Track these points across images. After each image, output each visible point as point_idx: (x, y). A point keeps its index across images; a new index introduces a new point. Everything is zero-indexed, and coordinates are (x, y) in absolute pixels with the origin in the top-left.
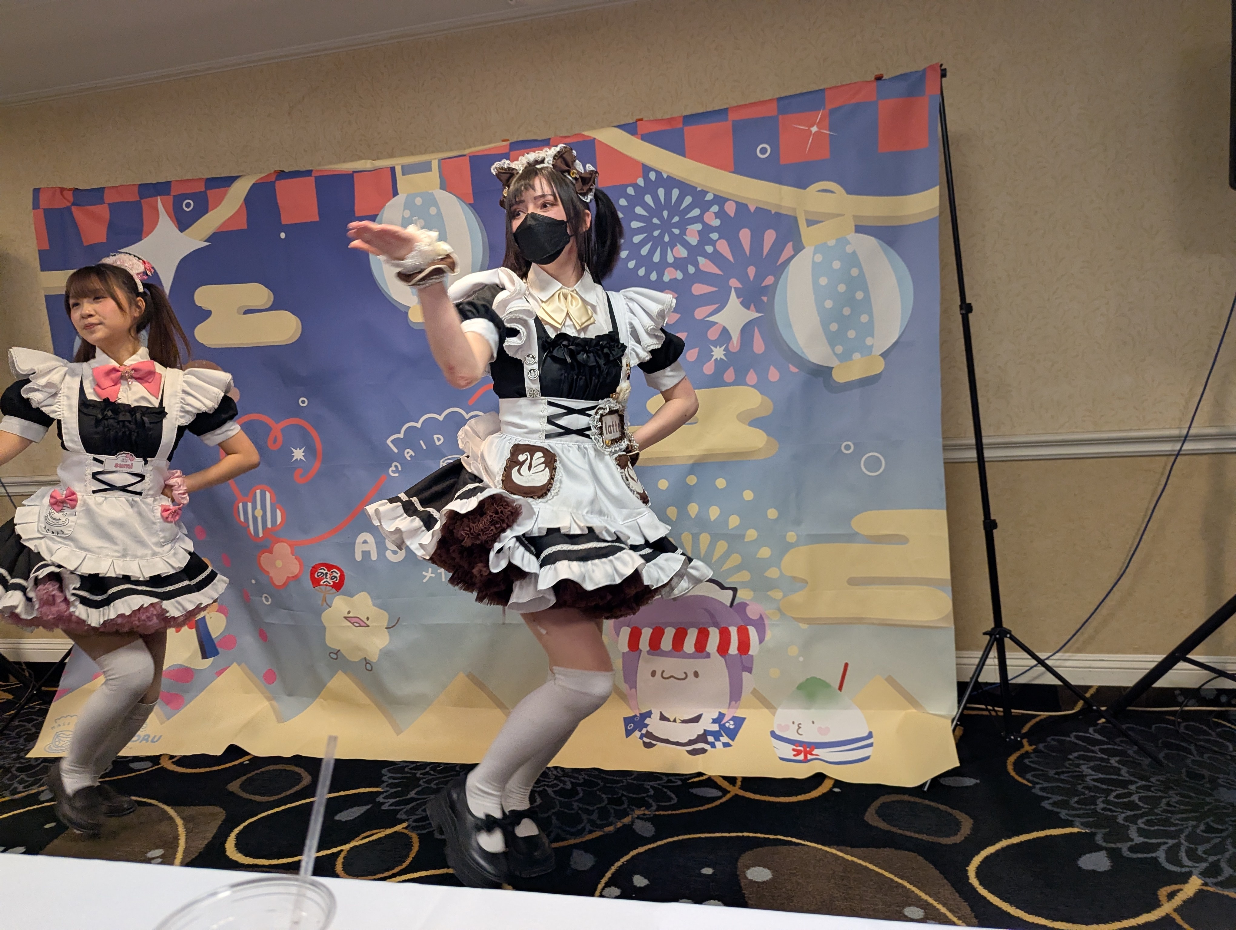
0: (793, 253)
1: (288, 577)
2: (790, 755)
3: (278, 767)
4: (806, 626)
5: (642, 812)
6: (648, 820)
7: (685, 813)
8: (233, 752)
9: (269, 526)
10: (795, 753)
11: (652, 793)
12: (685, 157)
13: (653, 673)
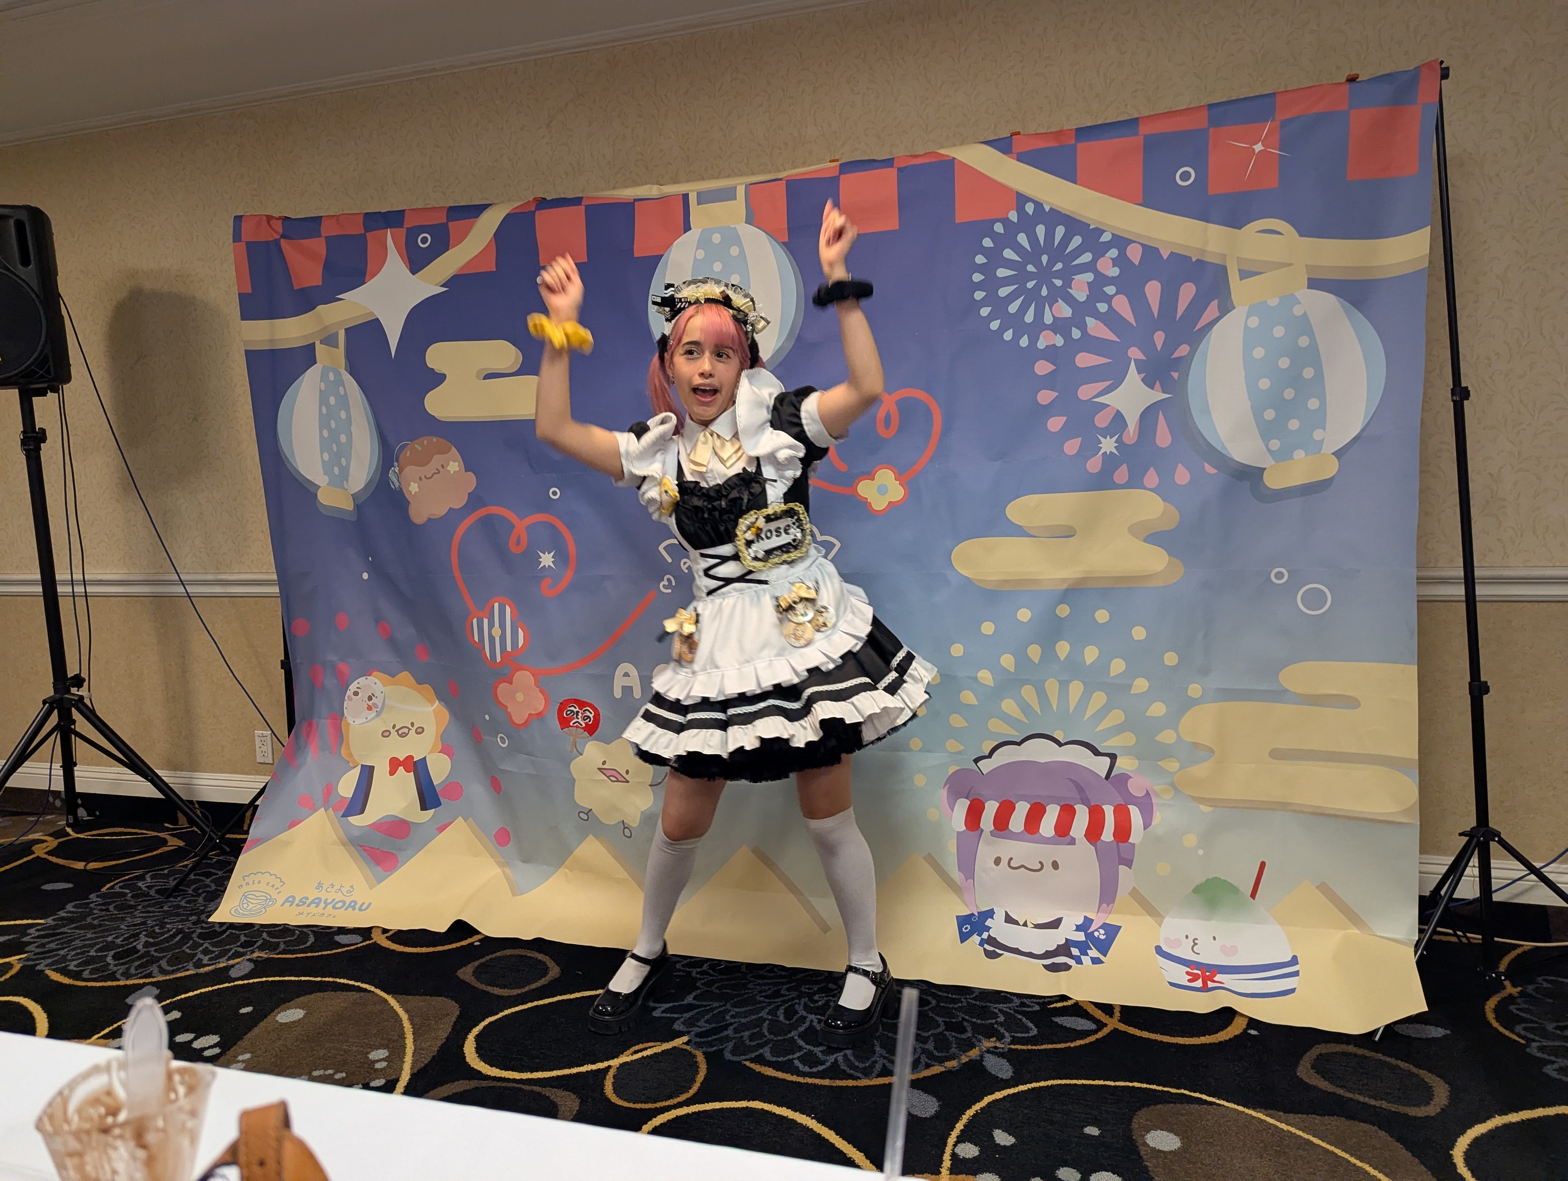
0: (1218, 314)
1: (530, 715)
2: (1184, 980)
3: (517, 952)
4: (1211, 809)
5: (993, 1045)
6: (1002, 1055)
7: (1050, 1049)
8: (461, 929)
9: (509, 649)
10: (1190, 977)
11: (1002, 1019)
12: (1076, 184)
13: (997, 861)
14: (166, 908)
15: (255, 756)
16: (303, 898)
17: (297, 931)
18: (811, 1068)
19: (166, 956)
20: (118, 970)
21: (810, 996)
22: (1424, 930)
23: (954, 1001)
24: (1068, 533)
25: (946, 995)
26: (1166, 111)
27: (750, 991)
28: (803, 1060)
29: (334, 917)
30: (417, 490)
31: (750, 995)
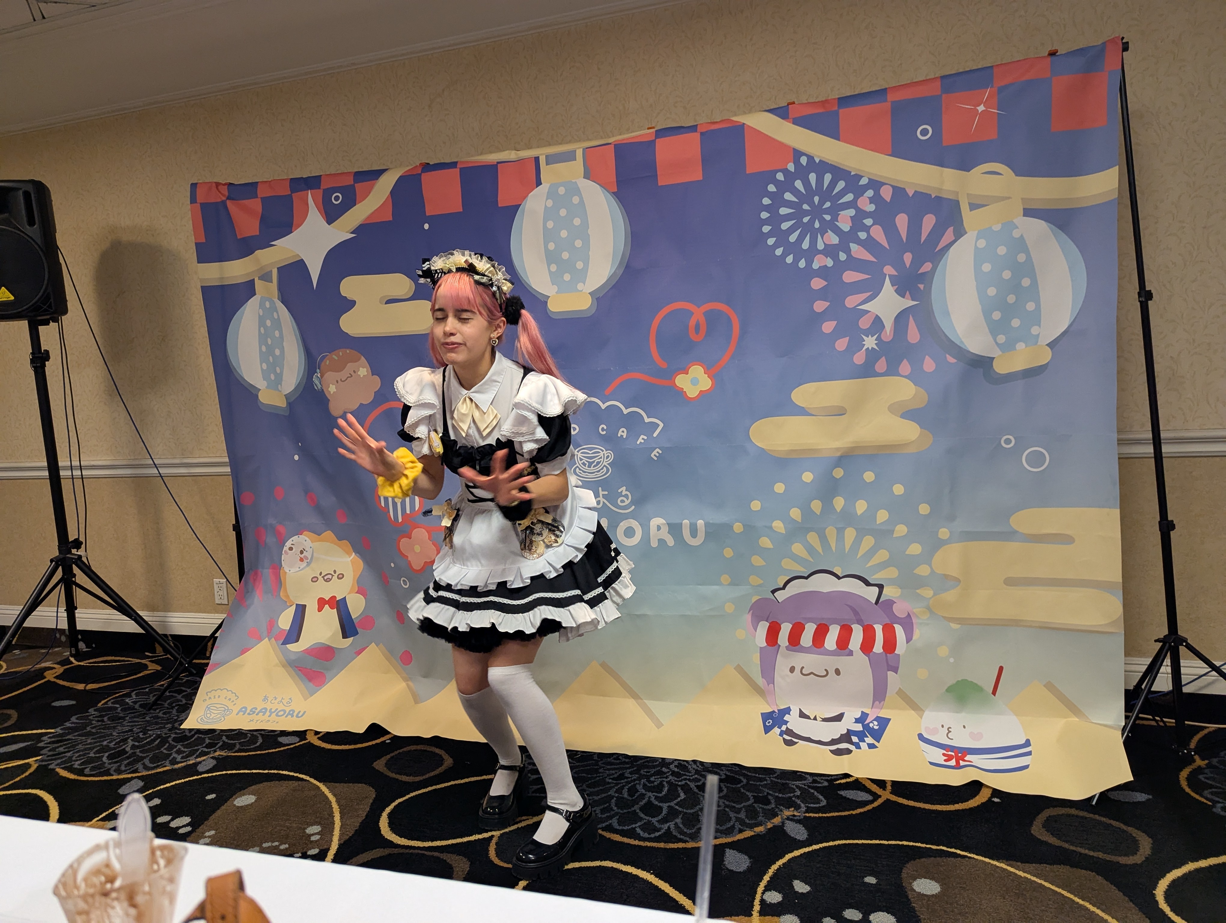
0: (954, 238)
1: (426, 562)
2: (941, 760)
3: (419, 747)
4: (958, 626)
5: (791, 813)
6: (799, 821)
7: (836, 816)
8: (375, 730)
9: (408, 512)
10: (946, 758)
11: (798, 793)
12: (839, 140)
13: (792, 670)
14: (147, 718)
15: (214, 599)
16: (252, 709)
17: (249, 735)
18: (649, 834)
19: (148, 756)
20: (112, 767)
21: (648, 778)
22: (1130, 716)
23: (761, 780)
24: (840, 412)
25: (753, 775)
26: (909, 82)
27: (601, 775)
28: (642, 828)
29: (277, 722)
30: (335, 390)
31: (601, 778)
